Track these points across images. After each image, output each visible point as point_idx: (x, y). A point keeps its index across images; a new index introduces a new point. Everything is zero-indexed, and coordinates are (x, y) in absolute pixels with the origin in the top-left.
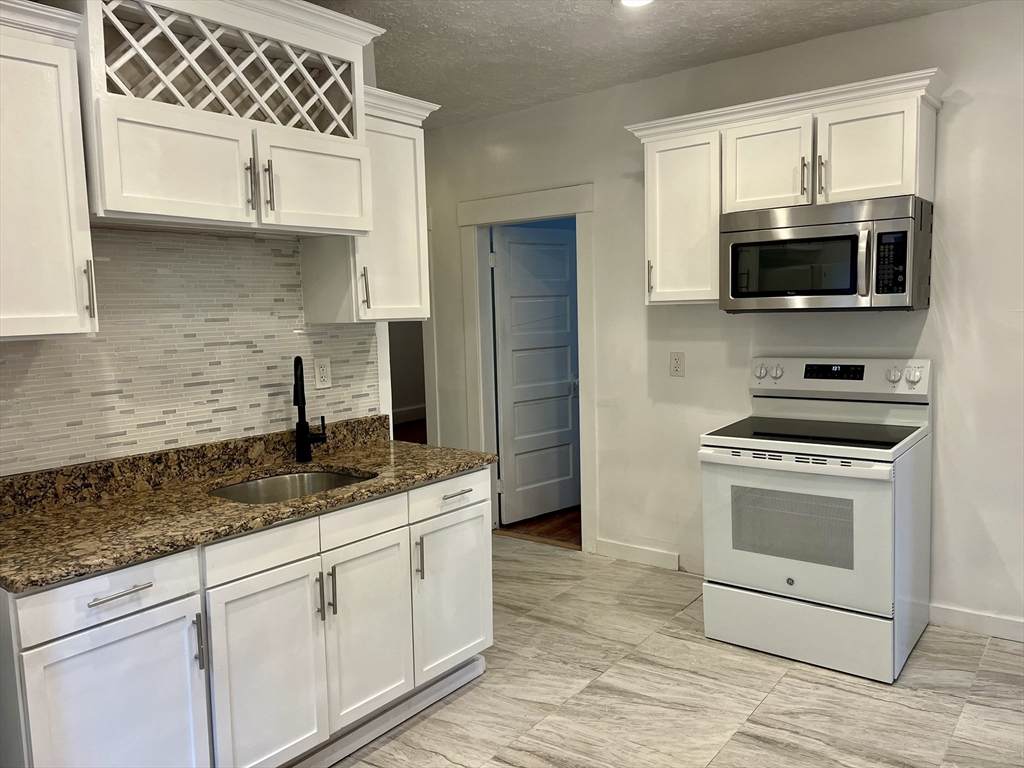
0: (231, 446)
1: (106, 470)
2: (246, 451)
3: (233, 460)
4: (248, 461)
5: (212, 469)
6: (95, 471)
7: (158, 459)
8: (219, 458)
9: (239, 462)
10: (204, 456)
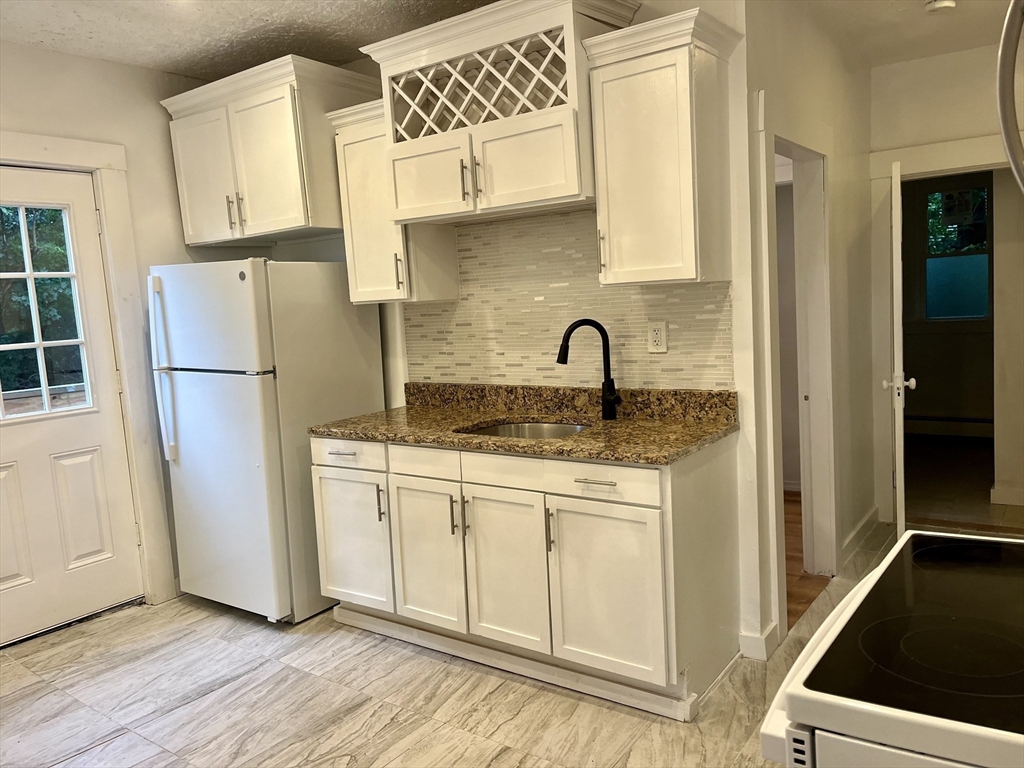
0: (561, 392)
1: (482, 391)
2: (573, 398)
3: (563, 404)
4: (575, 408)
5: (546, 407)
6: (476, 390)
7: (511, 390)
8: (551, 400)
9: (567, 406)
10: (541, 395)
